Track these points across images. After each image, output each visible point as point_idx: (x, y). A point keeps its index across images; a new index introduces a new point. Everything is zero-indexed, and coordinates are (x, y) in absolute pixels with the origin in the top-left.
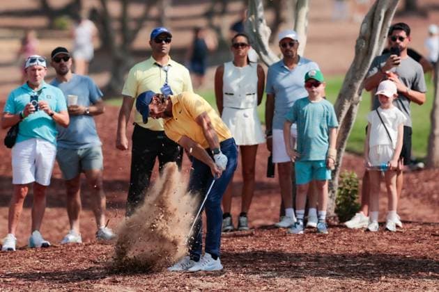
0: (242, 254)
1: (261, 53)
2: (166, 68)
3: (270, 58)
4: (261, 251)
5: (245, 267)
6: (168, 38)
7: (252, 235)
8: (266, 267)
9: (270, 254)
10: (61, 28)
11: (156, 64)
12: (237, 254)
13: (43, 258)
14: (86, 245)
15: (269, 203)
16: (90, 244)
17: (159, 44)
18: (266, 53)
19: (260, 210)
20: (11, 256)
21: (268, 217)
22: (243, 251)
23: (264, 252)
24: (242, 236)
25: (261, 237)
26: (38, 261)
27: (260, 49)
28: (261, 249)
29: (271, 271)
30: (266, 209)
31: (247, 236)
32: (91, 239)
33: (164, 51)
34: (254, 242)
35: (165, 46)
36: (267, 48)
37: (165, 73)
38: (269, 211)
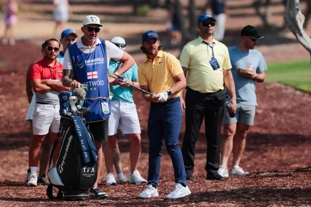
0: (283, 190)
1: (298, 35)
2: (211, 45)
3: (304, 39)
4: (297, 188)
5: (285, 200)
6: (213, 22)
7: (290, 175)
8: (301, 200)
9: (304, 191)
10: (143, 15)
11: (203, 42)
12: (279, 190)
13: (130, 192)
14: (163, 182)
15: (303, 151)
16: (165, 181)
17: (206, 27)
18: (301, 35)
19: (297, 156)
20: (105, 190)
21: (302, 162)
22: (284, 188)
23: (300, 189)
24: (283, 176)
25: (297, 177)
26: (126, 194)
27: (297, 31)
28: (297, 186)
29: (305, 203)
30: (301, 156)
31: (287, 176)
32: (166, 177)
33: (210, 32)
34: (292, 181)
35: (211, 28)
36: (302, 31)
37: (211, 49)
38: (303, 157)
